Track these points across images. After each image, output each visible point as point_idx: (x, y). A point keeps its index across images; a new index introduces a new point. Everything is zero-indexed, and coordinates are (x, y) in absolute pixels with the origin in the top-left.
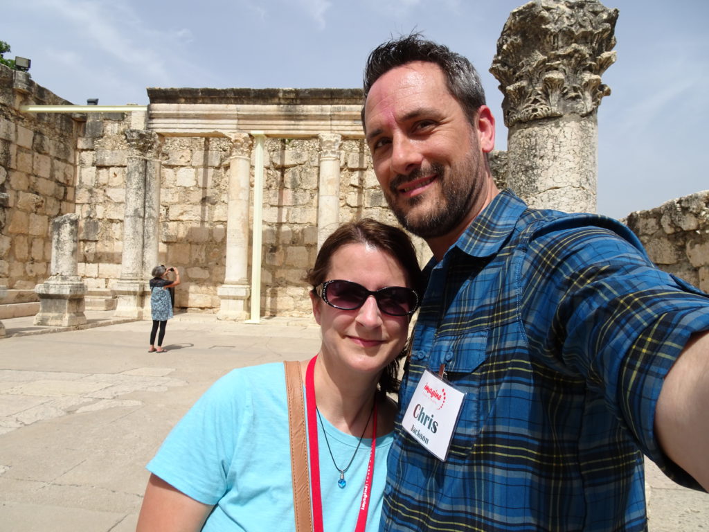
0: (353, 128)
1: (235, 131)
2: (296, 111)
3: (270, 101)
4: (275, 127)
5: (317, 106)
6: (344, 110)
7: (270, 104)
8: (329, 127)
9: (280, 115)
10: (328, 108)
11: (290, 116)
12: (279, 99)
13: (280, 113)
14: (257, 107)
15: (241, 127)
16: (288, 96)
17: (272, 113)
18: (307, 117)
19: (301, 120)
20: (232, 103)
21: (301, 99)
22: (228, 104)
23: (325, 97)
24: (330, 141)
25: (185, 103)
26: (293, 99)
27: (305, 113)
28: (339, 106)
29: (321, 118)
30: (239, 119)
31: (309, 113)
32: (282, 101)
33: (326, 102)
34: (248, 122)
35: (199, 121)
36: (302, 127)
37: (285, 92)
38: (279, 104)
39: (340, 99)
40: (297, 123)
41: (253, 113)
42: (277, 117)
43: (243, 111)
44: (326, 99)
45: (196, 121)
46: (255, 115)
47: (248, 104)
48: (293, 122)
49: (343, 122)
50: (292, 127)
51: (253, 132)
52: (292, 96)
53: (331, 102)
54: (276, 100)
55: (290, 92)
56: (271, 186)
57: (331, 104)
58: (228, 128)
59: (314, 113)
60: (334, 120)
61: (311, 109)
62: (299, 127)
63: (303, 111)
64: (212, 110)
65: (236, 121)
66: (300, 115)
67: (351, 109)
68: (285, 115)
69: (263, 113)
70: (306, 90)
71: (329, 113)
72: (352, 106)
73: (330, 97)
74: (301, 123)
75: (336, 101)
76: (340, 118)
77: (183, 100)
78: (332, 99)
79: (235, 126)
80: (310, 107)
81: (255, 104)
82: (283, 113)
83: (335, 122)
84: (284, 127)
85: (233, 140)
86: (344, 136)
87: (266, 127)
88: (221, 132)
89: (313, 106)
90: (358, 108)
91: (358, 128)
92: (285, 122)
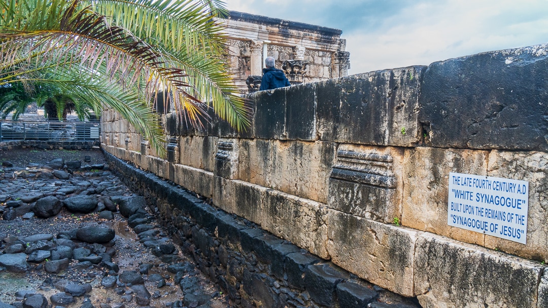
0: (311, 45)
1: (257, 39)
2: (287, 32)
3: (274, 25)
4: (276, 40)
5: (297, 31)
6: (309, 35)
7: (274, 27)
8: (301, 43)
9: (280, 34)
10: (302, 33)
11: (284, 34)
13: (280, 32)
14: (269, 27)
15: (260, 37)
16: (284, 24)
17: (276, 32)
18: (292, 36)
19: (289, 37)
20: (255, 23)
21: (290, 26)
22: (252, 23)
24: (302, 51)
25: (230, 19)
26: (286, 26)
28: (306, 32)
29: (298, 37)
30: (259, 32)
32: (280, 26)
33: (301, 30)
34: (264, 35)
35: (238, 31)
36: (289, 41)
37: (284, 22)
39: (306, 29)
40: (287, 39)
42: (278, 34)
43: (261, 28)
44: (301, 28)
45: (236, 30)
46: (268, 32)
47: (263, 25)
48: (285, 38)
49: (307, 41)
50: (284, 41)
51: (265, 41)
52: (287, 24)
54: (278, 25)
55: (287, 22)
56: (240, 68)
57: (303, 31)
58: (252, 36)
59: (295, 35)
60: (303, 39)
61: (294, 32)
62: (287, 41)
63: (290, 33)
64: (246, 26)
65: (257, 34)
66: (289, 35)
67: (312, 35)
68: (282, 34)
69: (272, 31)
70: (294, 22)
71: (302, 36)
72: (313, 34)
73: (303, 27)
74: (289, 39)
76: (306, 39)
77: (230, 18)
78: (303, 29)
79: (257, 37)
81: (267, 25)
83: (303, 41)
84: (281, 40)
85: (256, 44)
86: (306, 49)
87: (272, 39)
88: (250, 39)
89: (295, 31)
90: (315, 35)
91: (313, 45)
92: (281, 37)
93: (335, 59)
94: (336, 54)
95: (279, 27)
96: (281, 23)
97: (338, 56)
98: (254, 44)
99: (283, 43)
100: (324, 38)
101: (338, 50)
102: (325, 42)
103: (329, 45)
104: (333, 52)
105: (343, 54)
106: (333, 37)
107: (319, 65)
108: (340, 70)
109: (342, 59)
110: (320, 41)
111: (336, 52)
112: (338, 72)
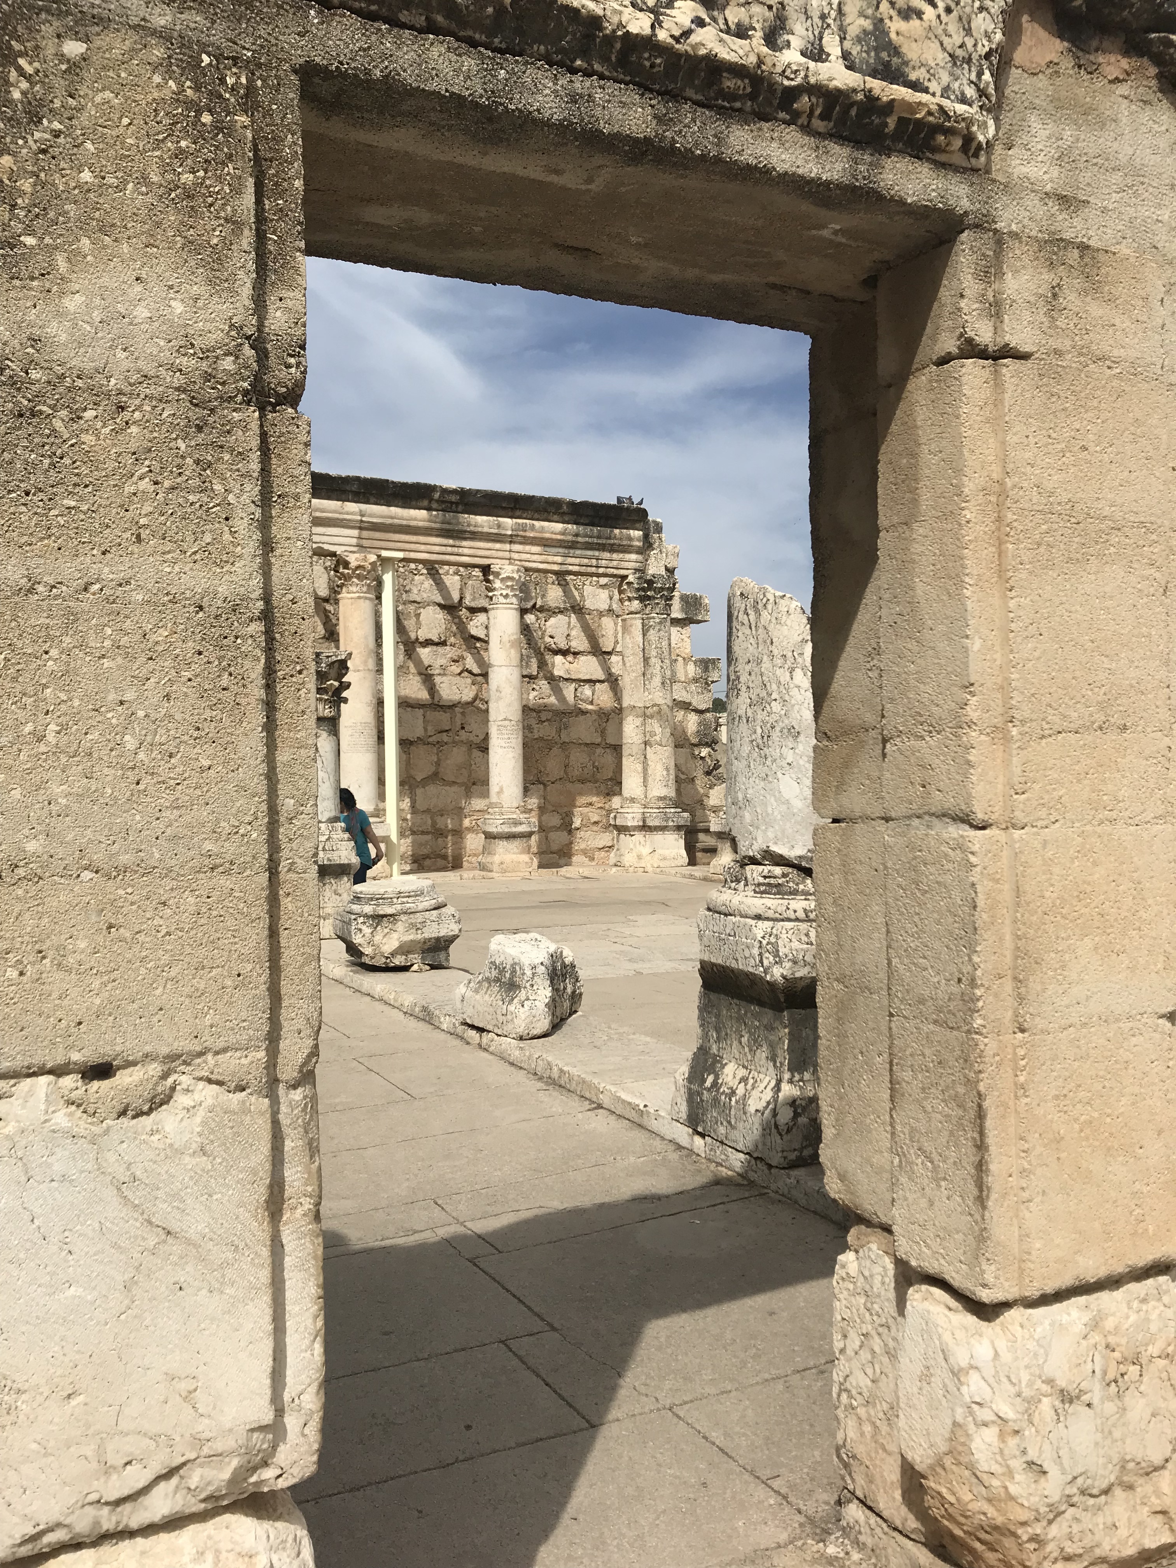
0: (542, 558)
1: (355, 549)
2: (459, 523)
3: (414, 503)
4: (423, 547)
5: (491, 518)
6: (532, 528)
7: (415, 508)
8: (507, 555)
9: (432, 529)
10: (508, 523)
11: (448, 530)
12: (433, 501)
13: (433, 525)
14: (394, 510)
15: (365, 543)
16: (448, 498)
17: (421, 524)
18: (475, 536)
19: (465, 539)
20: (350, 502)
21: (466, 504)
22: (344, 501)
23: (503, 505)
26: (452, 503)
27: (472, 528)
28: (525, 521)
29: (497, 538)
30: (361, 528)
31: (480, 529)
32: (434, 505)
33: (503, 513)
34: (378, 535)
36: (468, 551)
37: (445, 491)
38: (429, 509)
39: (524, 510)
40: (457, 543)
41: (389, 521)
42: (428, 531)
43: (370, 516)
44: (504, 508)
46: (391, 525)
48: (451, 542)
49: (528, 548)
50: (449, 549)
51: (385, 554)
52: (454, 498)
53: (510, 514)
54: (425, 503)
55: (454, 492)
57: (511, 517)
58: (342, 542)
59: (486, 530)
60: (515, 543)
61: (483, 523)
62: (461, 550)
63: (469, 525)
64: (317, 510)
65: (356, 532)
66: (466, 531)
67: (543, 527)
68: (442, 529)
69: (405, 522)
70: (478, 491)
71: (509, 533)
72: (546, 524)
73: (512, 506)
74: (465, 543)
75: (518, 513)
76: (526, 541)
78: (513, 509)
79: (354, 541)
80: (481, 519)
81: (389, 505)
82: (437, 526)
83: (517, 547)
84: (437, 549)
85: (353, 564)
86: (527, 570)
87: (407, 546)
88: (332, 548)
89: (485, 518)
90: (554, 528)
91: (551, 559)
92: (437, 540)
93: (630, 599)
94: (629, 584)
96: (437, 495)
97: (638, 590)
98: (346, 565)
99: (447, 557)
100: (586, 536)
101: (636, 570)
102: (589, 546)
103: (607, 555)
104: (625, 577)
105: (650, 583)
106: (617, 531)
107: (601, 614)
108: (644, 635)
109: (649, 598)
110: (572, 545)
111: (631, 578)
112: (640, 639)
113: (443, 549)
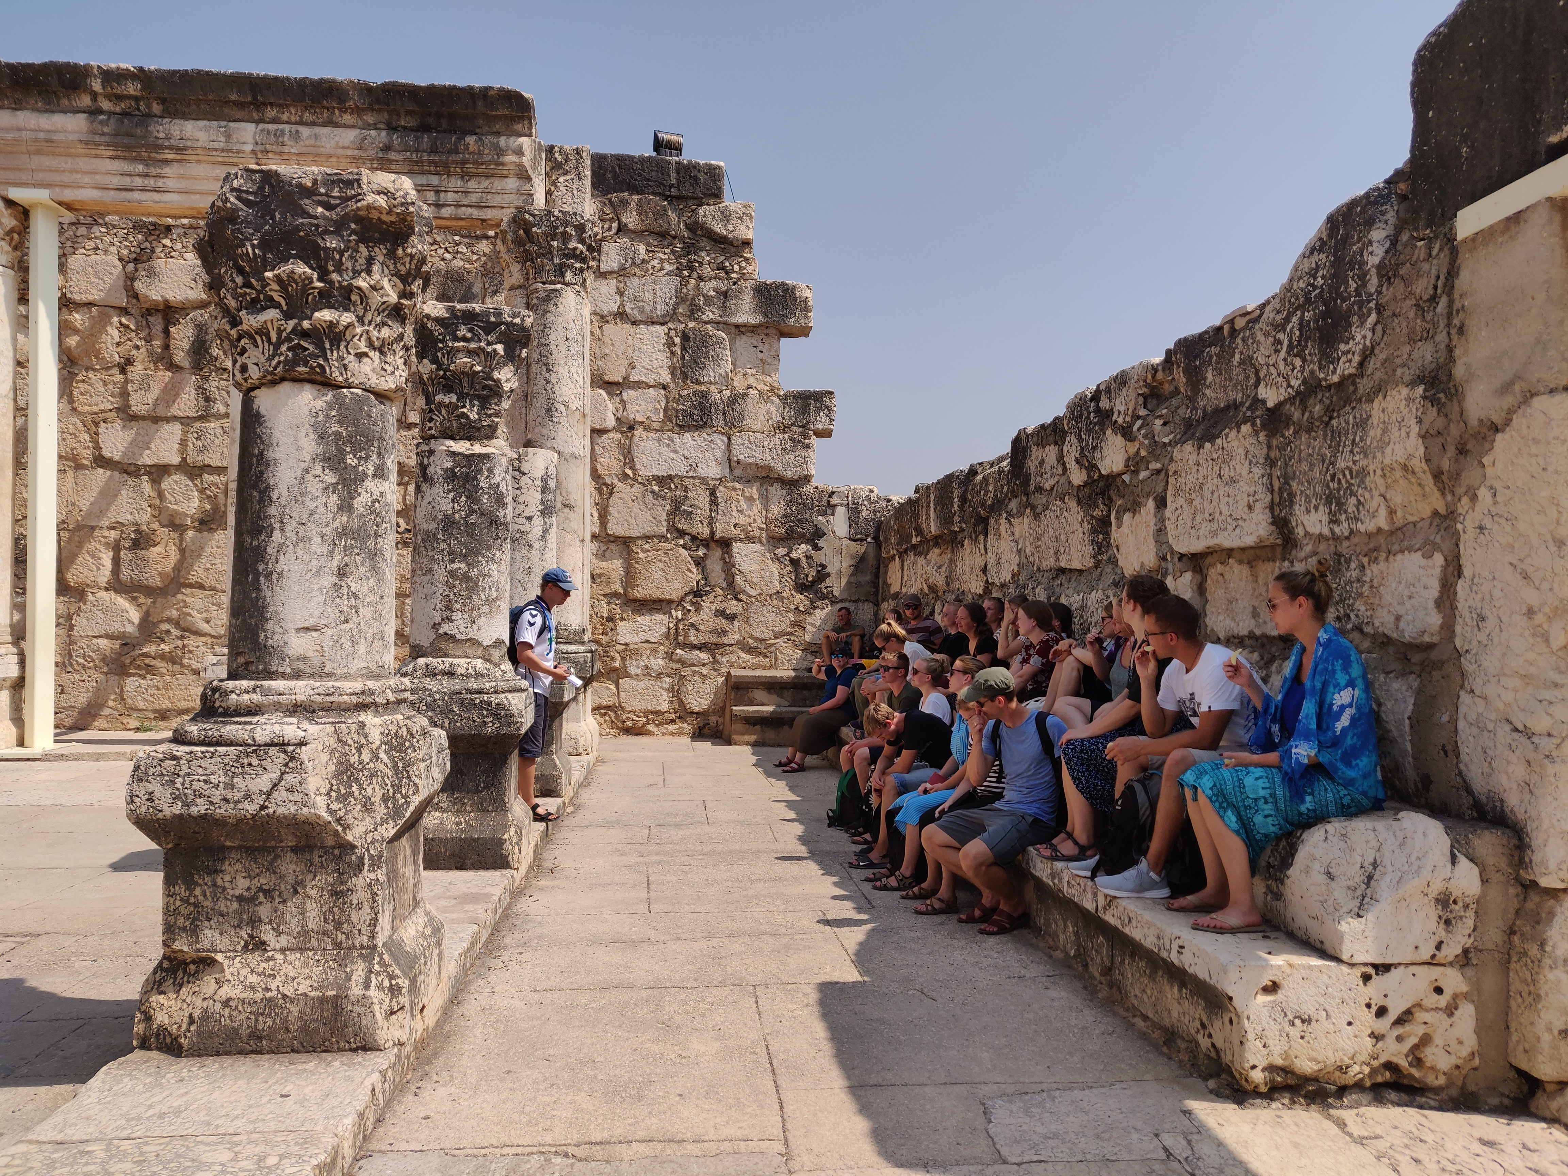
2: (151, 135)
3: (66, 102)
4: (86, 179)
5: (214, 124)
6: (297, 137)
7: (65, 112)
10: (247, 133)
11: (132, 148)
12: (94, 96)
13: (96, 138)
16: (118, 90)
17: (71, 137)
19: (167, 162)
21: (164, 101)
23: (234, 97)
26: (137, 99)
27: (176, 143)
28: (281, 126)
31: (189, 143)
32: (106, 105)
33: (240, 114)
36: (170, 183)
37: (110, 76)
39: (284, 106)
40: (153, 171)
42: (89, 149)
44: (241, 105)
48: (140, 168)
50: (138, 182)
52: (133, 88)
53: (255, 115)
54: (85, 101)
55: (129, 75)
57: (258, 122)
59: (205, 143)
61: (194, 131)
62: (160, 183)
63: (170, 137)
67: (318, 137)
68: (117, 146)
69: (42, 137)
70: (174, 73)
71: (249, 147)
72: (323, 131)
73: (249, 99)
74: (167, 170)
75: (271, 113)
78: (259, 106)
80: (191, 126)
81: (17, 106)
84: (116, 181)
89: (201, 123)
92: (118, 165)
95: (94, 112)
96: (97, 85)
99: (136, 195)
100: (405, 148)
101: (519, 210)
104: (497, 223)
113: (127, 181)
